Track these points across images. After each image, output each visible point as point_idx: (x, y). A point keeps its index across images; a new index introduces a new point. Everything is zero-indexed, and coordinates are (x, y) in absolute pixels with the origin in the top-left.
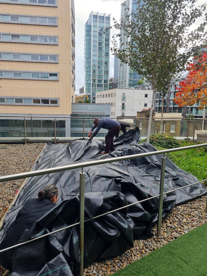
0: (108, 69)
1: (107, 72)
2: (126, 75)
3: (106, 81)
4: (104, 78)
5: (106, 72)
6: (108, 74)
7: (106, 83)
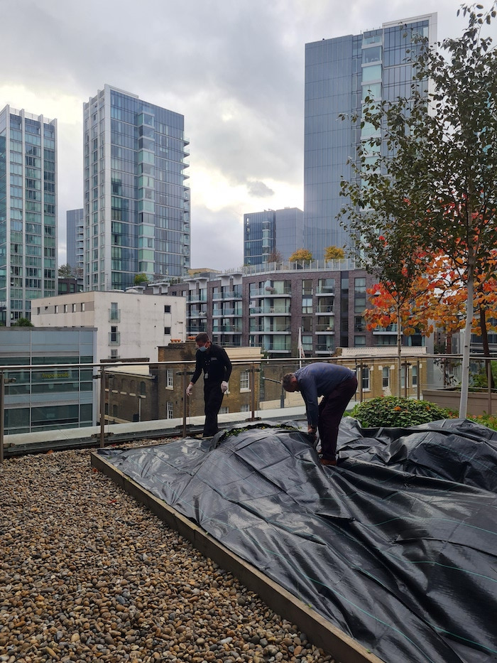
0: (54, 244)
1: (51, 252)
2: (102, 261)
3: (50, 273)
4: (43, 265)
5: (48, 251)
6: (54, 255)
7: (49, 277)
